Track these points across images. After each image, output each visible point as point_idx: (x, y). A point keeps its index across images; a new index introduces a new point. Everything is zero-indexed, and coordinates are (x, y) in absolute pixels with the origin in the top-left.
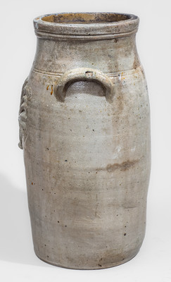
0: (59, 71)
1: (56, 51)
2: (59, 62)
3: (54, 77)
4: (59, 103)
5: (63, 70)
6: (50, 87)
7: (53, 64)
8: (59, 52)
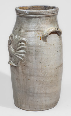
0: (42, 30)
1: (39, 22)
2: (42, 26)
3: (40, 33)
4: (45, 43)
5: (44, 29)
6: (39, 37)
7: (39, 27)
8: (41, 22)
